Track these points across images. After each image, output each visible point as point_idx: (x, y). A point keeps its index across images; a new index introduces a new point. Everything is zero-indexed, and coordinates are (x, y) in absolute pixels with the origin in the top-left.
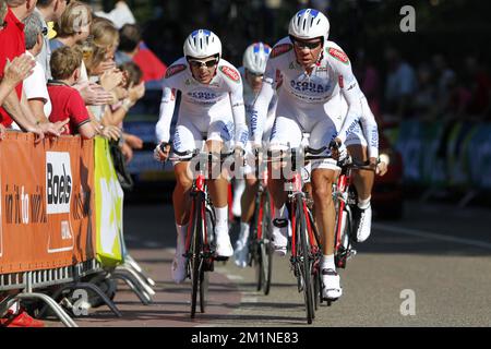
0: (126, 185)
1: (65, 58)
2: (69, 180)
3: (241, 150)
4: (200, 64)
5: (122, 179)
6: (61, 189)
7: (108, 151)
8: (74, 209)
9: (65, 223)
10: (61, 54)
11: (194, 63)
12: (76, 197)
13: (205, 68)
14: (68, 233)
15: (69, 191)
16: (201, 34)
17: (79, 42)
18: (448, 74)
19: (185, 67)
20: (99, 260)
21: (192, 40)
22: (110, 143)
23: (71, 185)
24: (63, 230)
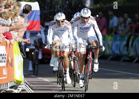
0: (24, 57)
1: (5, 15)
2: (6, 55)
3: (71, 44)
4: (59, 22)
5: (23, 54)
6: (3, 58)
7: (18, 46)
8: (7, 65)
9: (4, 69)
10: (3, 14)
11: (58, 22)
12: (8, 61)
13: (61, 23)
14: (5, 73)
15: (5, 59)
16: (60, 14)
17: (10, 11)
18: (129, 19)
19: (56, 23)
20: (15, 81)
21: (57, 16)
22: (18, 43)
23: (6, 57)
24: (3, 72)
